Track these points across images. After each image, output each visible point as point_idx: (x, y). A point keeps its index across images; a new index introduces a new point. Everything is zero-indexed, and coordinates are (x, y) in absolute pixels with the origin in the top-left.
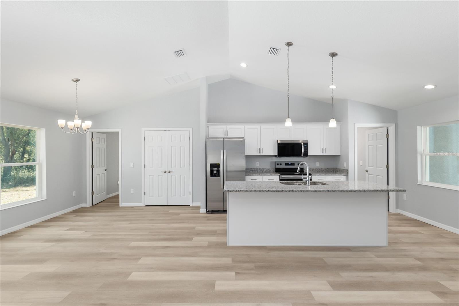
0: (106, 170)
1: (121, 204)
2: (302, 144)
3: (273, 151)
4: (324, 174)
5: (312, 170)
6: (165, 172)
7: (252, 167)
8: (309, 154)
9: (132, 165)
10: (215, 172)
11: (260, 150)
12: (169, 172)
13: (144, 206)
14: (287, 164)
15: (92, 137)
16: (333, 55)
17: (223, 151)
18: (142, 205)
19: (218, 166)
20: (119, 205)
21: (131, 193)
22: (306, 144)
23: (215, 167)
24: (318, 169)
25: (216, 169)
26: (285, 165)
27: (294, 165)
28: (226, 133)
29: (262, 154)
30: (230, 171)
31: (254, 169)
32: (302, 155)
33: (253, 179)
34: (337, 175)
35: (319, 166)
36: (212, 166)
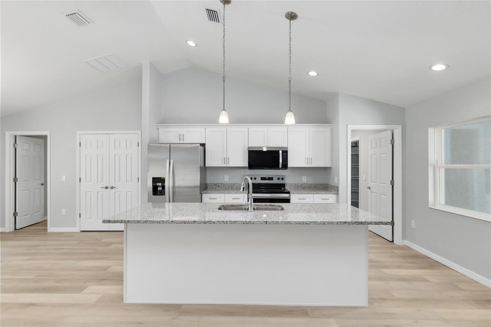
0: (42, 185)
1: (50, 229)
2: (281, 152)
3: (242, 161)
4: (307, 192)
5: (296, 186)
6: (107, 188)
7: (219, 183)
8: (289, 165)
9: (64, 178)
10: (160, 189)
11: (226, 160)
12: (112, 188)
13: (79, 231)
14: (263, 179)
15: (16, 142)
16: (292, 16)
17: (169, 160)
18: (76, 230)
19: (162, 180)
20: (46, 230)
21: (63, 214)
22: (285, 153)
23: (159, 182)
24: (305, 185)
25: (160, 184)
26: (261, 180)
27: (273, 180)
28: (182, 138)
29: (228, 166)
30: (179, 187)
31: (221, 184)
32: (280, 166)
33: (212, 198)
34: (324, 193)
35: (305, 181)
36: (155, 180)
